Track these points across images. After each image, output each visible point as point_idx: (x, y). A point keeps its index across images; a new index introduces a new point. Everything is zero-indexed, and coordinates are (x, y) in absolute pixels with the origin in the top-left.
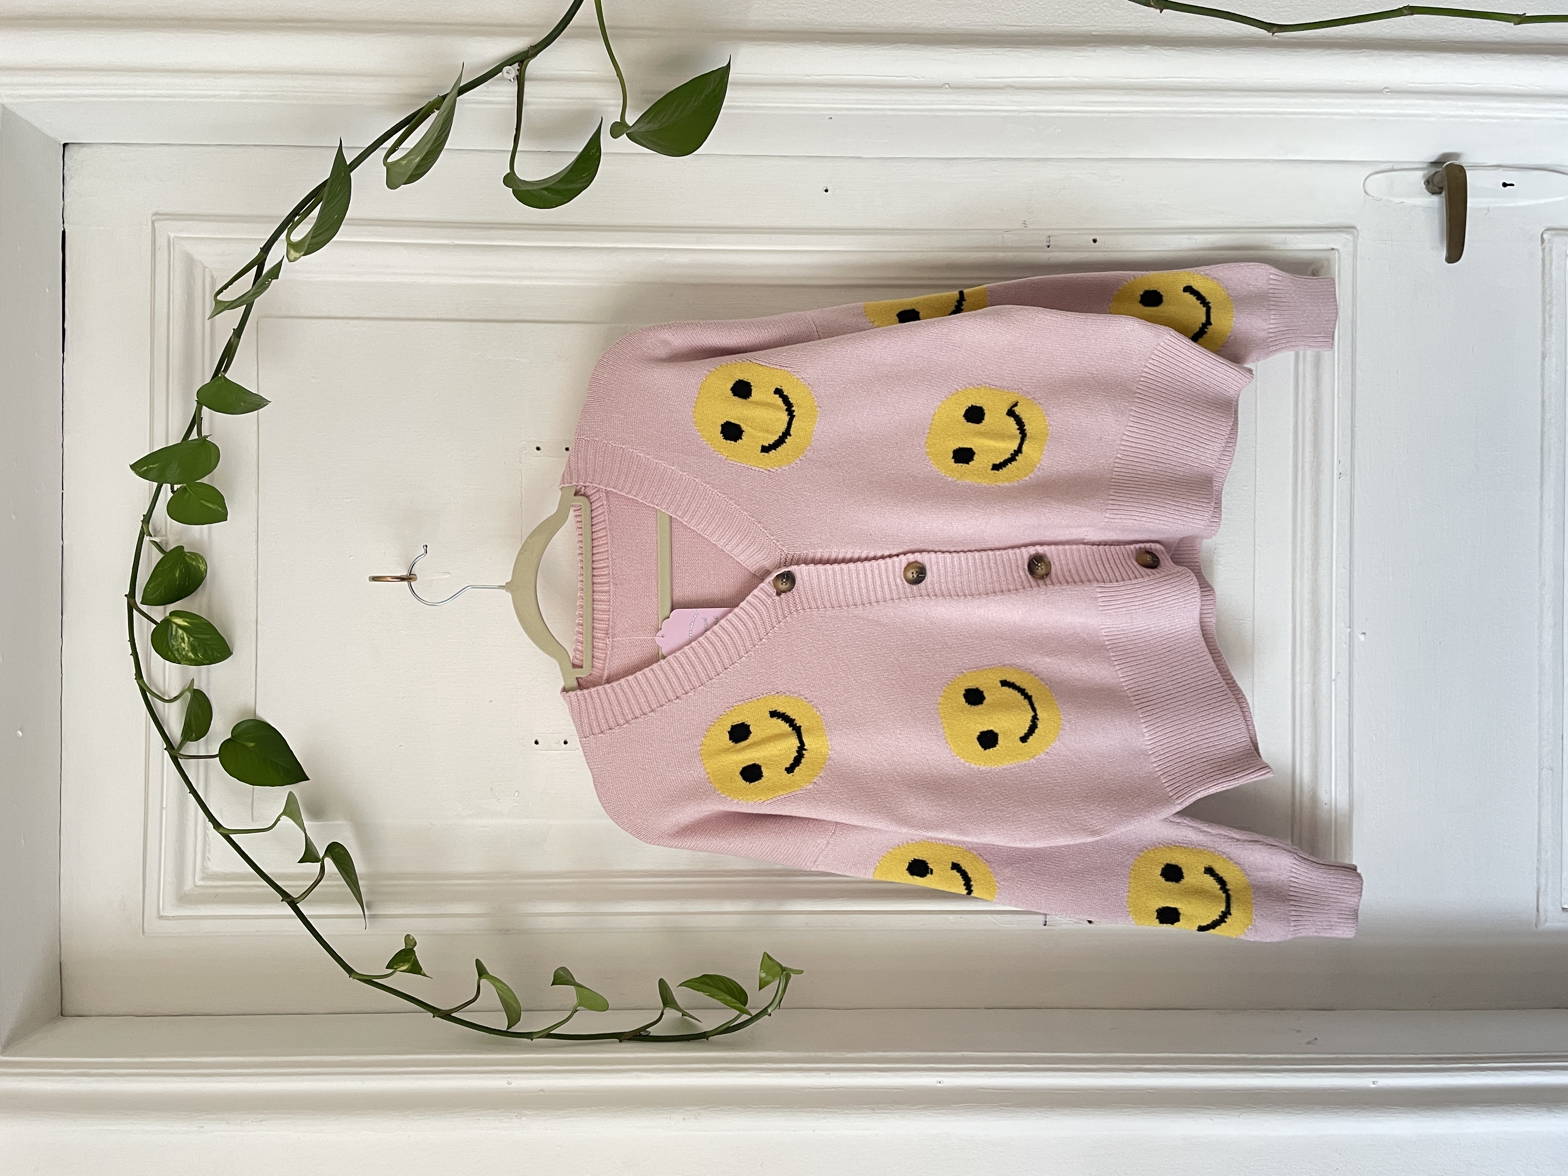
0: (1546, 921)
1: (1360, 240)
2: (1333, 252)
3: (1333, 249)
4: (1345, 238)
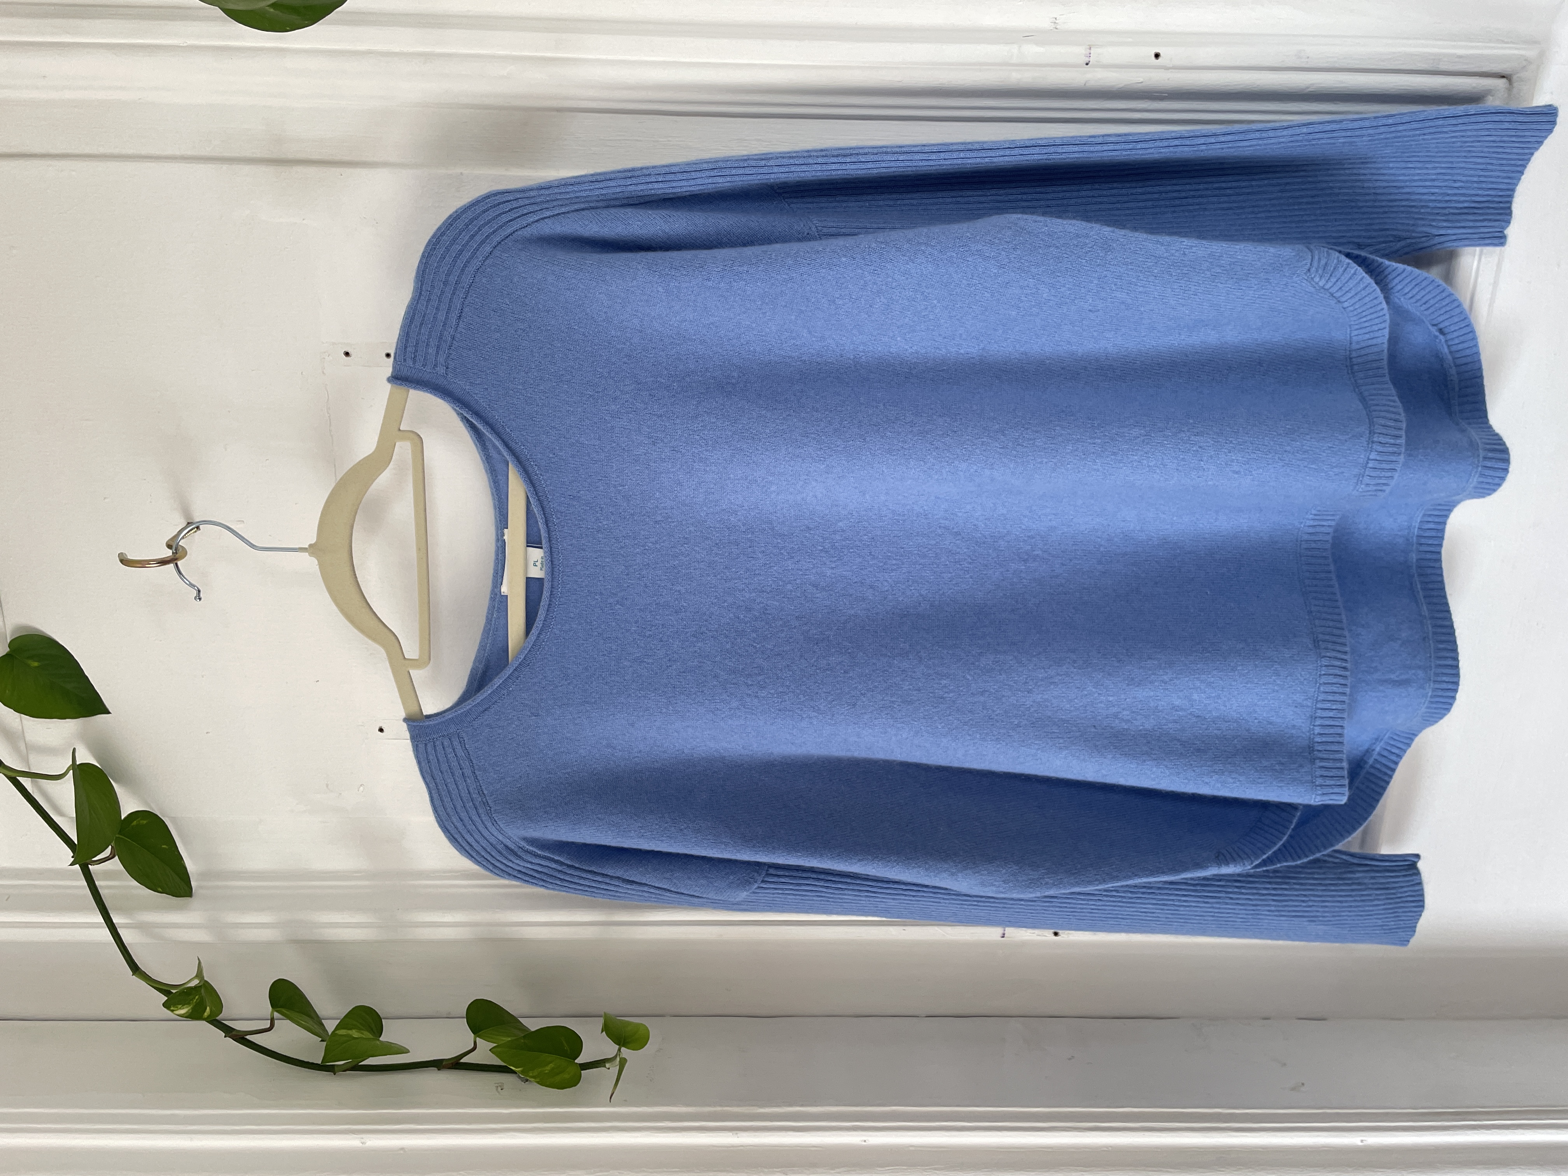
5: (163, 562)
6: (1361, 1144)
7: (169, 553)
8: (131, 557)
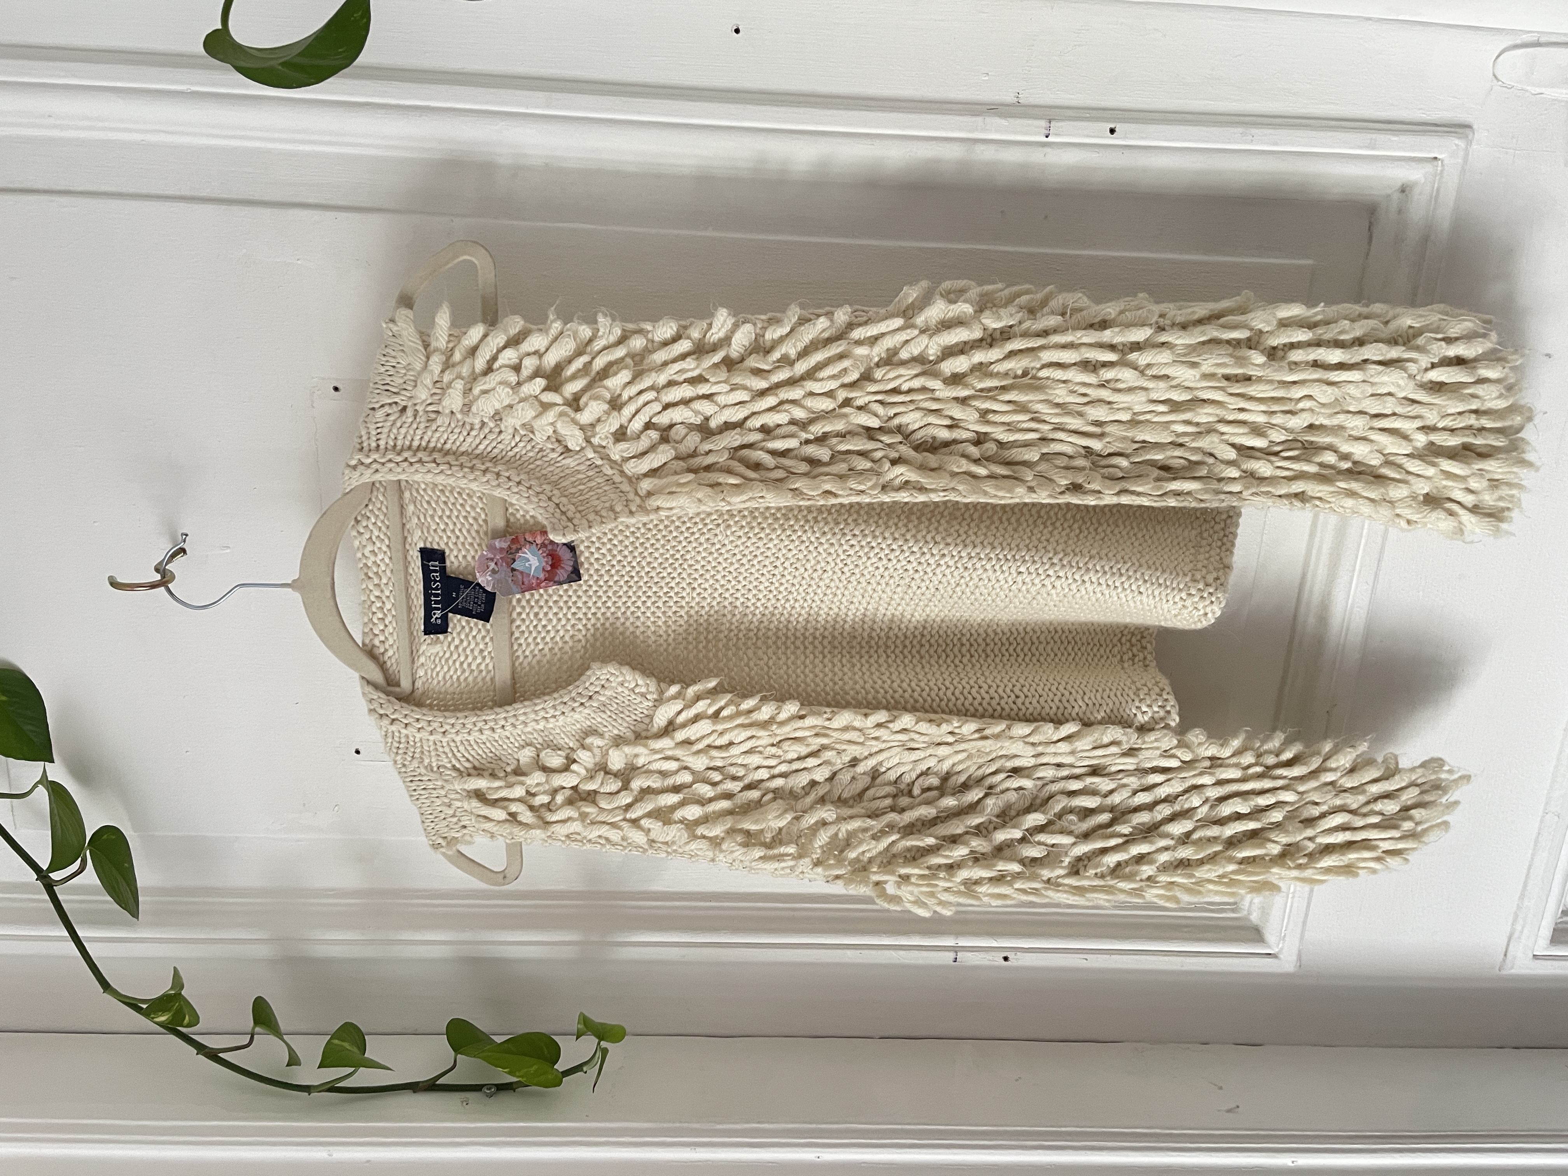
0: (1512, 968)
1: (1474, 146)
2: (1435, 163)
3: (1436, 158)
4: (1457, 145)
5: (153, 586)
6: (1291, 1164)
7: (158, 577)
8: (120, 580)
